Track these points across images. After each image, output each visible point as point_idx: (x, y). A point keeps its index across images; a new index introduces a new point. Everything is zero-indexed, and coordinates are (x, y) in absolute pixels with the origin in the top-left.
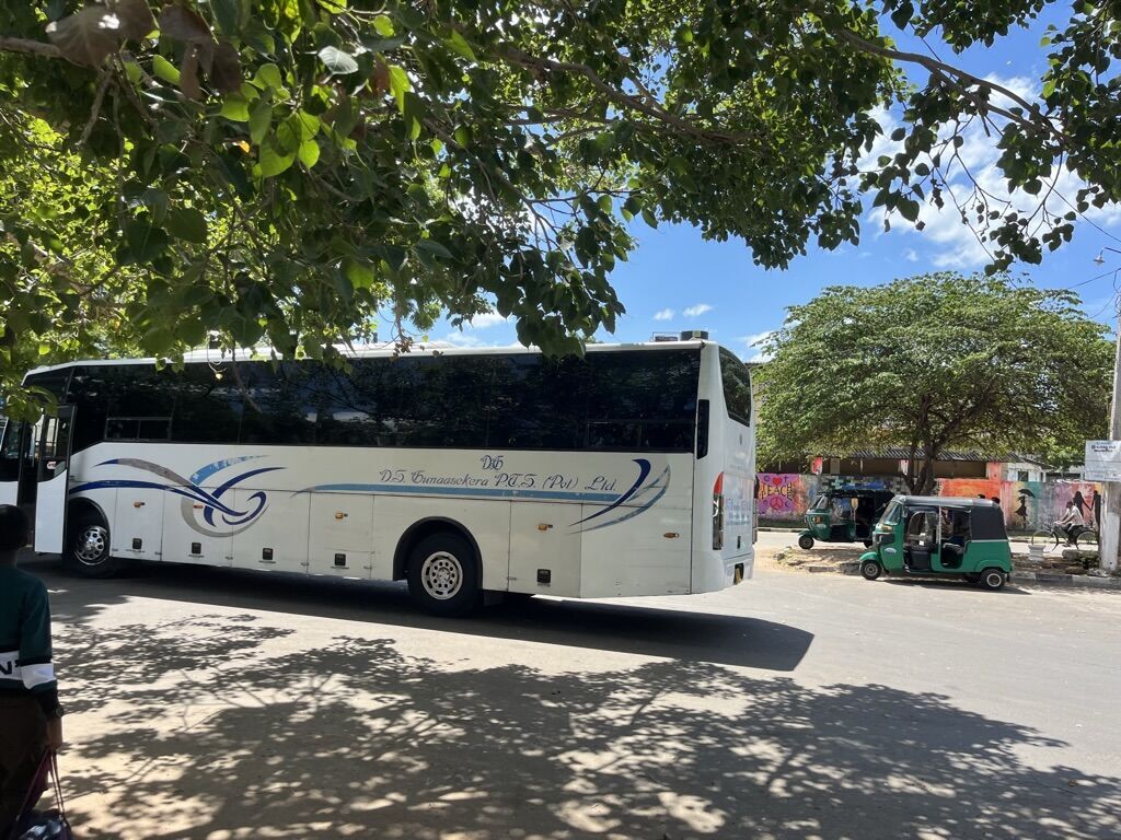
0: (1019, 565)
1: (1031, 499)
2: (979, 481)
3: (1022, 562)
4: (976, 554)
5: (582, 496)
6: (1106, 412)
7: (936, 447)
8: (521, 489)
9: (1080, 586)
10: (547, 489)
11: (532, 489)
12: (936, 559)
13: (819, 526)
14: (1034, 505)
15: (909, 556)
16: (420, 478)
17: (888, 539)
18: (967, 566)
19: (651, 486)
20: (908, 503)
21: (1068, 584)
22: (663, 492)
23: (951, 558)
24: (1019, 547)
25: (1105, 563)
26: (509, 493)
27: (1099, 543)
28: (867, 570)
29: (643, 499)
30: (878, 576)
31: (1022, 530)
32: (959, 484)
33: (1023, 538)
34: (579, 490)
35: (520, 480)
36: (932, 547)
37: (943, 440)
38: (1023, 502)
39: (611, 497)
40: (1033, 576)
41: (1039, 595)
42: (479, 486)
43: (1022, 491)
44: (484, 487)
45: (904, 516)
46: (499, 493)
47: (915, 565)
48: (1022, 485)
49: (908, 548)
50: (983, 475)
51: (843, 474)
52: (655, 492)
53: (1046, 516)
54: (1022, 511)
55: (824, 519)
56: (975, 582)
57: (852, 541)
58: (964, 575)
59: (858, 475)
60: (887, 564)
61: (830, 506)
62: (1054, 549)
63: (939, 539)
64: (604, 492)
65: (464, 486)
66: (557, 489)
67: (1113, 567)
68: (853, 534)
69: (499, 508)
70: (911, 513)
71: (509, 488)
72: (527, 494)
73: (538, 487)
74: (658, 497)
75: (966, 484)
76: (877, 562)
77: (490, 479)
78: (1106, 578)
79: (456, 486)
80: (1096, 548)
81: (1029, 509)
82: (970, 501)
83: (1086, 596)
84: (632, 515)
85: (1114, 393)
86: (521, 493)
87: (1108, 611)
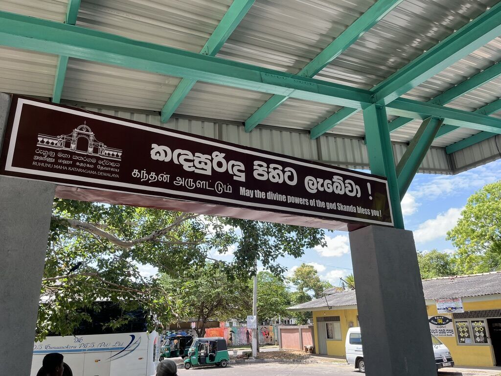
0: (231, 358)
1: (234, 334)
2: (218, 328)
3: (232, 358)
4: (219, 356)
5: (111, 349)
6: (252, 307)
7: (205, 319)
8: (89, 348)
9: (247, 363)
10: (99, 348)
11: (93, 348)
12: (208, 359)
13: (166, 352)
14: (235, 336)
15: (200, 359)
16: (48, 347)
17: (193, 354)
18: (216, 361)
19: (135, 343)
20: (199, 341)
21: (244, 363)
22: (139, 345)
23: (212, 358)
24: (230, 353)
25: (253, 355)
26: (84, 350)
27: (252, 349)
28: (186, 366)
29: (132, 348)
30: (190, 367)
31: (231, 346)
32: (211, 330)
33: (231, 349)
34: (110, 347)
35: (89, 345)
36: (206, 355)
37: (208, 317)
38: (231, 335)
39: (122, 348)
40: (234, 361)
41: (236, 367)
42: (73, 349)
43: (231, 331)
44: (75, 349)
45: (198, 345)
46: (80, 350)
47: (202, 362)
48: (230, 329)
49: (199, 356)
50: (218, 326)
51: (171, 329)
52: (136, 345)
53: (238, 340)
54: (231, 339)
55: (168, 349)
56: (219, 365)
57: (178, 356)
58: (216, 364)
59: (177, 329)
60: (193, 363)
61: (170, 343)
62: (240, 352)
63: (208, 352)
64: (119, 347)
65: (67, 349)
66: (102, 347)
67: (256, 356)
68: (178, 354)
69: (81, 356)
70: (200, 344)
71: (85, 348)
72: (91, 350)
73: (95, 347)
74: (137, 347)
75: (213, 330)
76: (190, 363)
77: (78, 346)
78: (254, 360)
79: (63, 349)
80: (251, 350)
81: (233, 338)
82: (217, 338)
83: (249, 366)
84: (129, 353)
85: (253, 301)
86: (89, 350)
87: (254, 369)
